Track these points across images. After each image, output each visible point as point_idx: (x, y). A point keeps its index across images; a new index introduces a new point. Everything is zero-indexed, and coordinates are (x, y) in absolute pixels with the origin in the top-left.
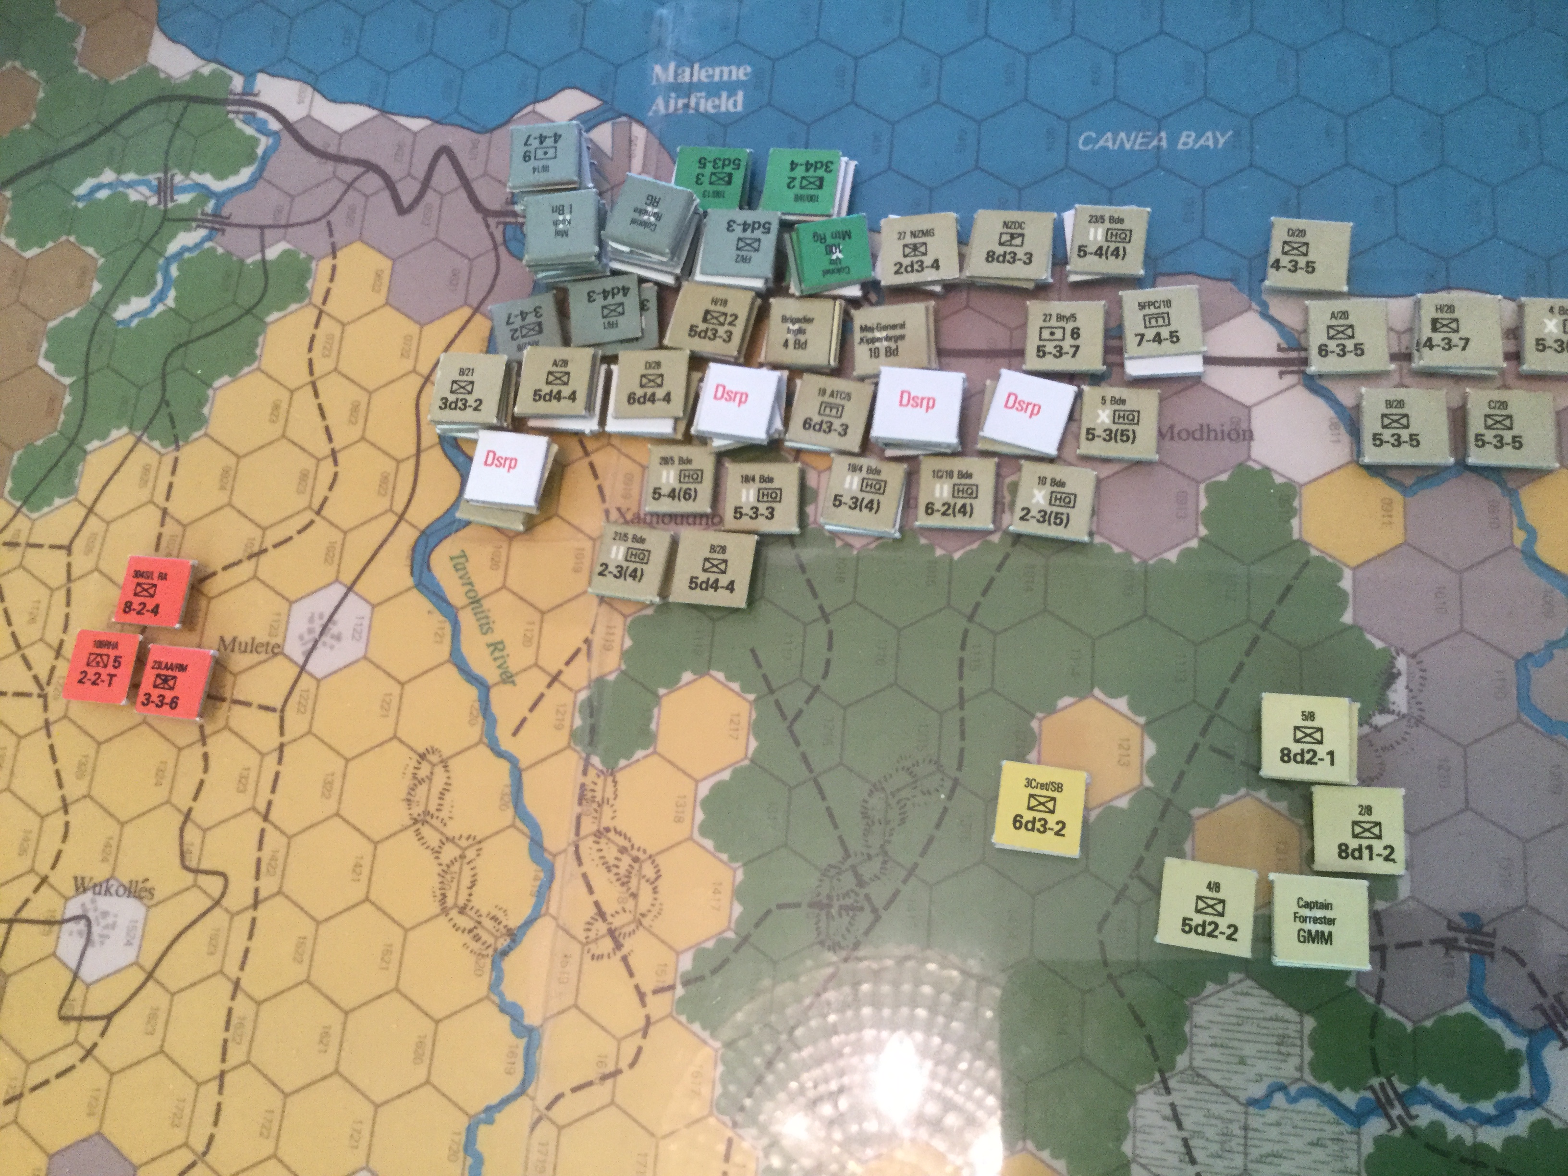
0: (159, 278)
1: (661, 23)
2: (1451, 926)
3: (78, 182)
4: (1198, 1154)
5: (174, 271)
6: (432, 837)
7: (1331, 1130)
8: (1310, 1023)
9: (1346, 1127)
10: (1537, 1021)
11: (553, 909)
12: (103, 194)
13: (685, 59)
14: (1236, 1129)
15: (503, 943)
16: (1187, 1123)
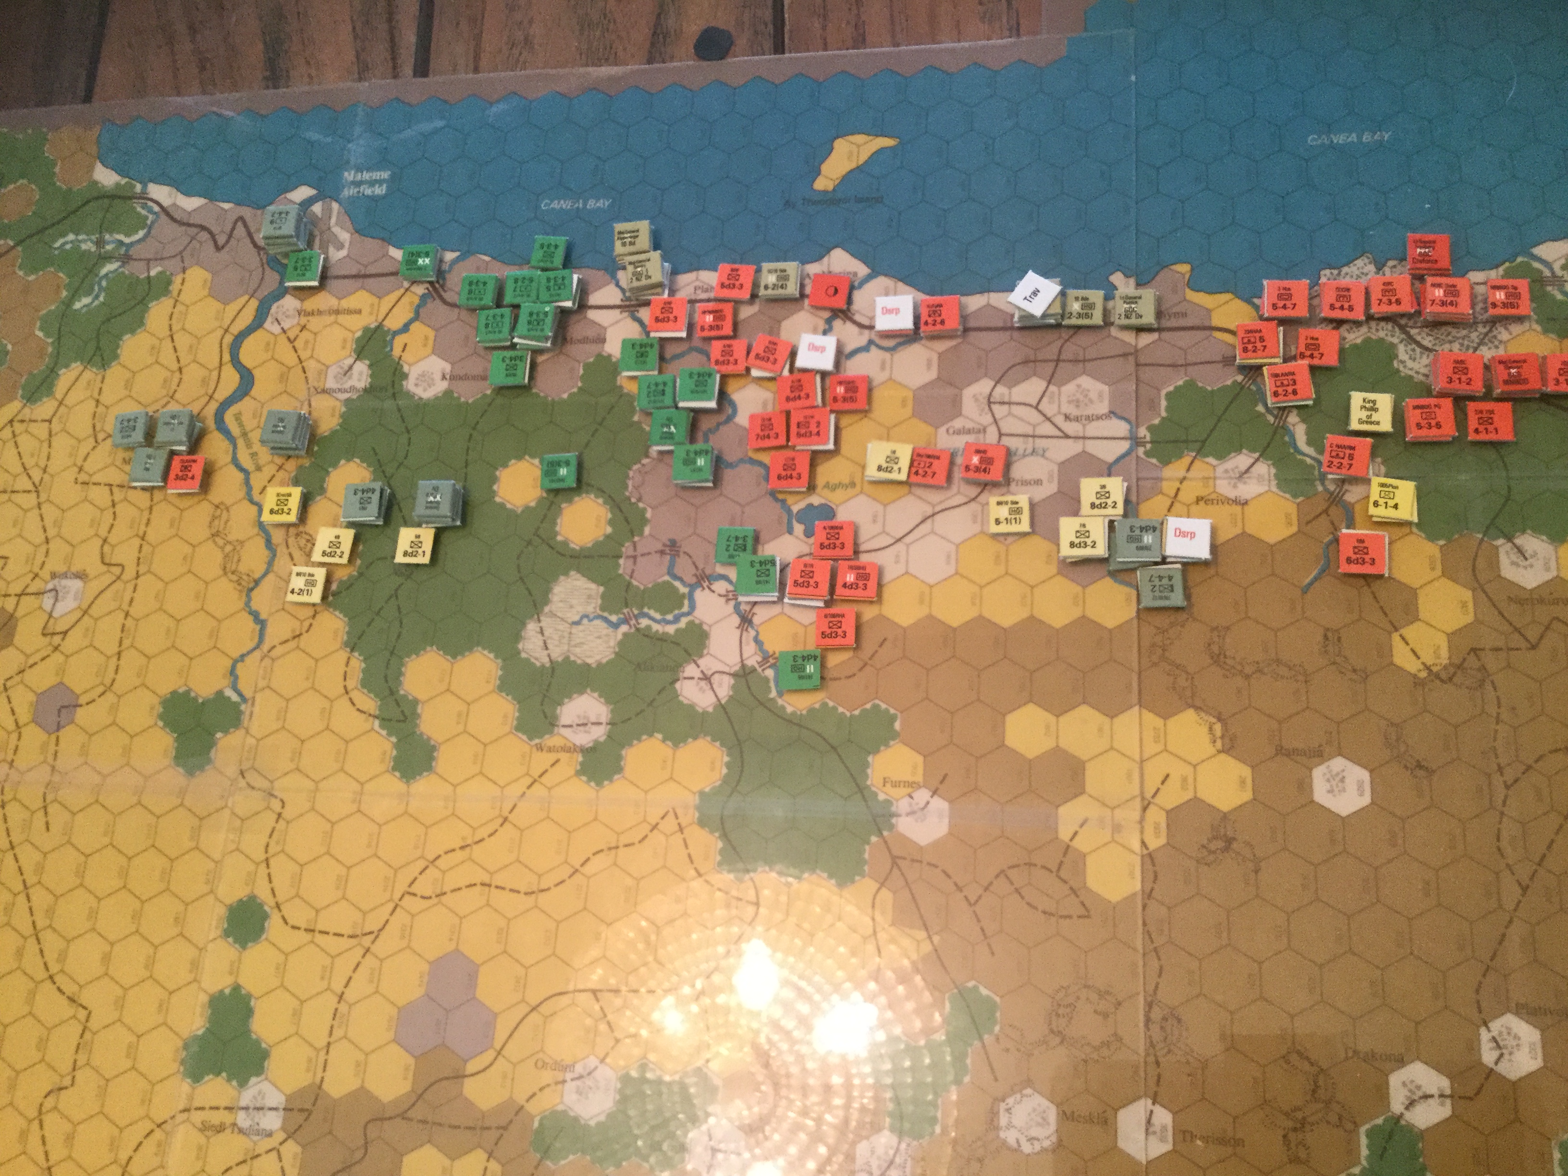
0: (96, 288)
1: (349, 151)
2: (665, 545)
3: (56, 241)
4: (549, 646)
5: (104, 283)
6: (221, 542)
7: (605, 632)
8: (602, 589)
9: (611, 630)
10: (693, 580)
11: (275, 568)
12: (68, 247)
13: (359, 169)
14: (566, 634)
15: (252, 585)
16: (546, 633)
